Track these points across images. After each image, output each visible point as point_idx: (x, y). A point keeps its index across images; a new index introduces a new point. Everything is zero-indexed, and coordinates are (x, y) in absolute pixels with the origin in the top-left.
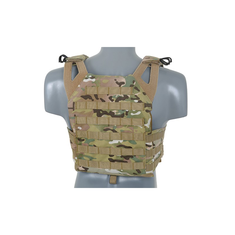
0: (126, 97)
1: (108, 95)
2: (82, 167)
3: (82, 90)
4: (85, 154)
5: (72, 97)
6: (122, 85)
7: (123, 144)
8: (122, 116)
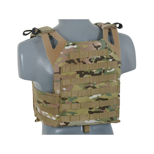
0: (102, 58)
1: (88, 58)
2: (63, 122)
4: (68, 111)
5: (56, 63)
6: (99, 48)
7: (101, 97)
8: (100, 74)
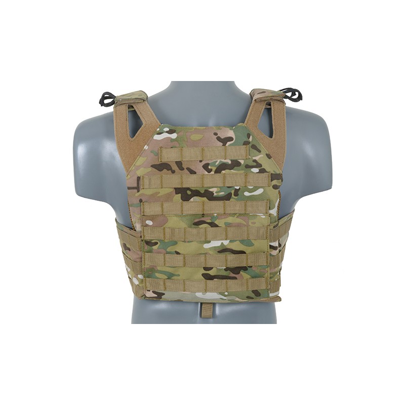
0: (235, 164)
1: (201, 161)
2: (151, 291)
3: (152, 154)
4: (159, 268)
5: (133, 168)
6: (229, 143)
7: (229, 247)
8: (228, 197)
